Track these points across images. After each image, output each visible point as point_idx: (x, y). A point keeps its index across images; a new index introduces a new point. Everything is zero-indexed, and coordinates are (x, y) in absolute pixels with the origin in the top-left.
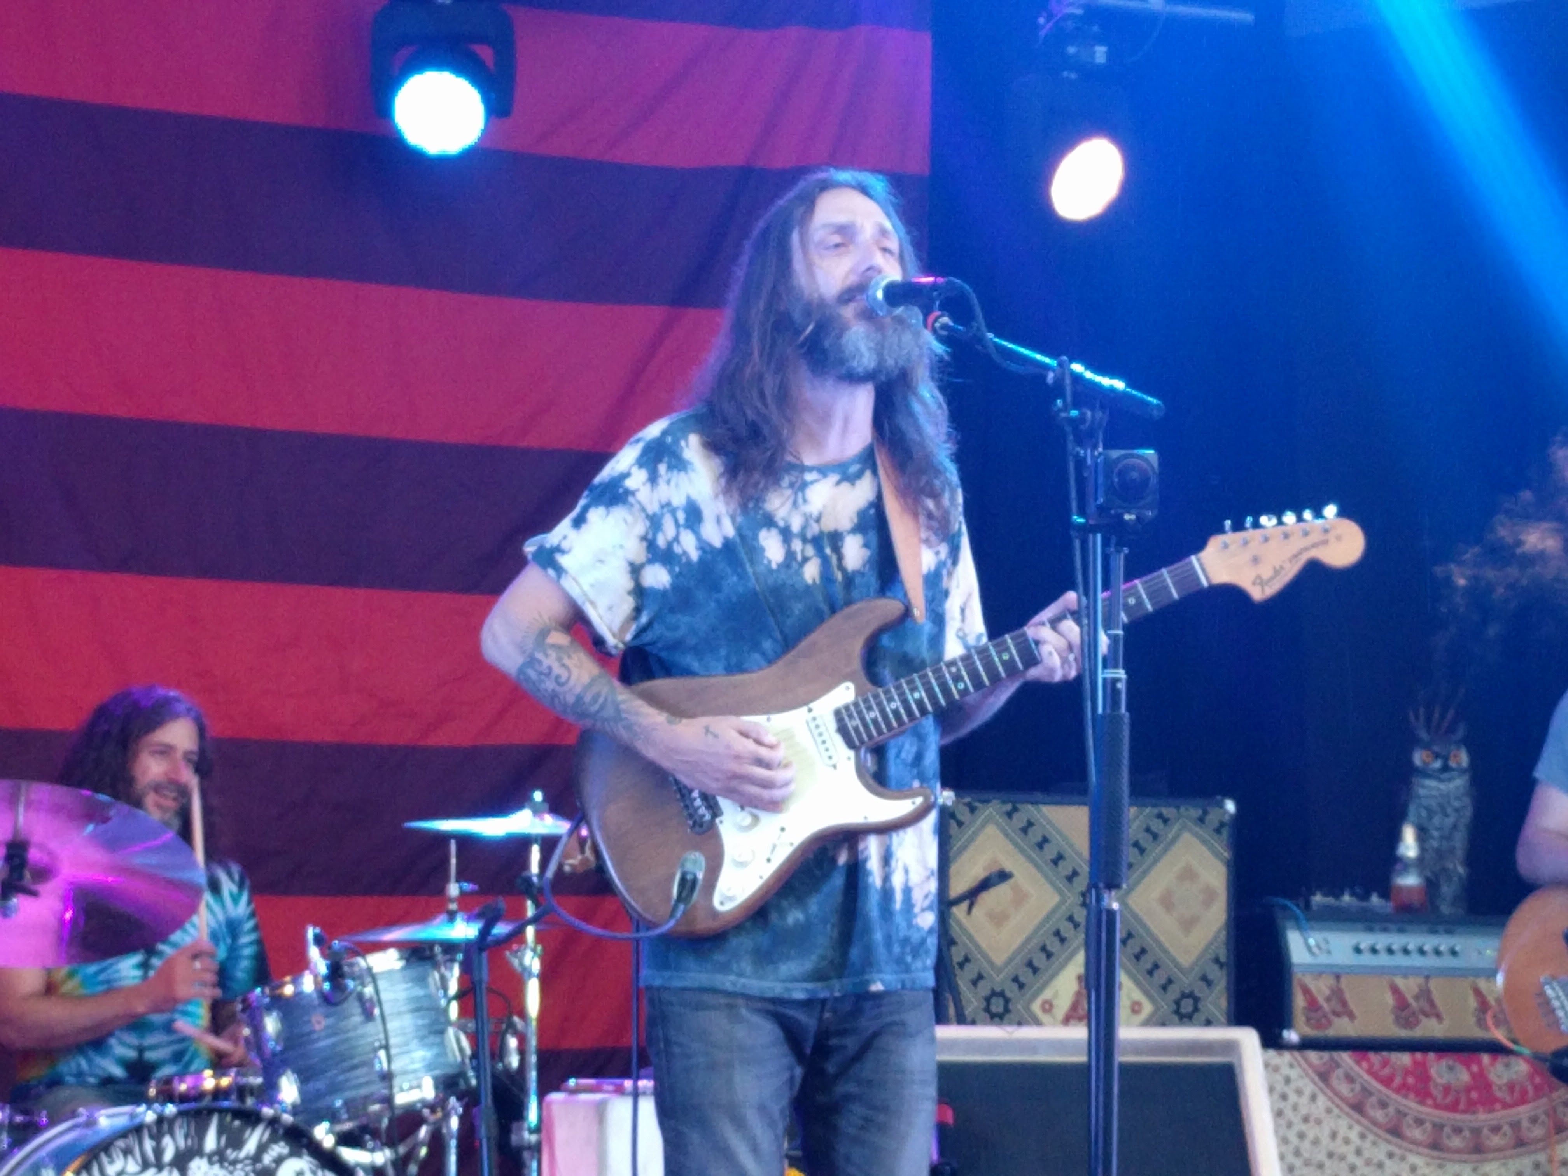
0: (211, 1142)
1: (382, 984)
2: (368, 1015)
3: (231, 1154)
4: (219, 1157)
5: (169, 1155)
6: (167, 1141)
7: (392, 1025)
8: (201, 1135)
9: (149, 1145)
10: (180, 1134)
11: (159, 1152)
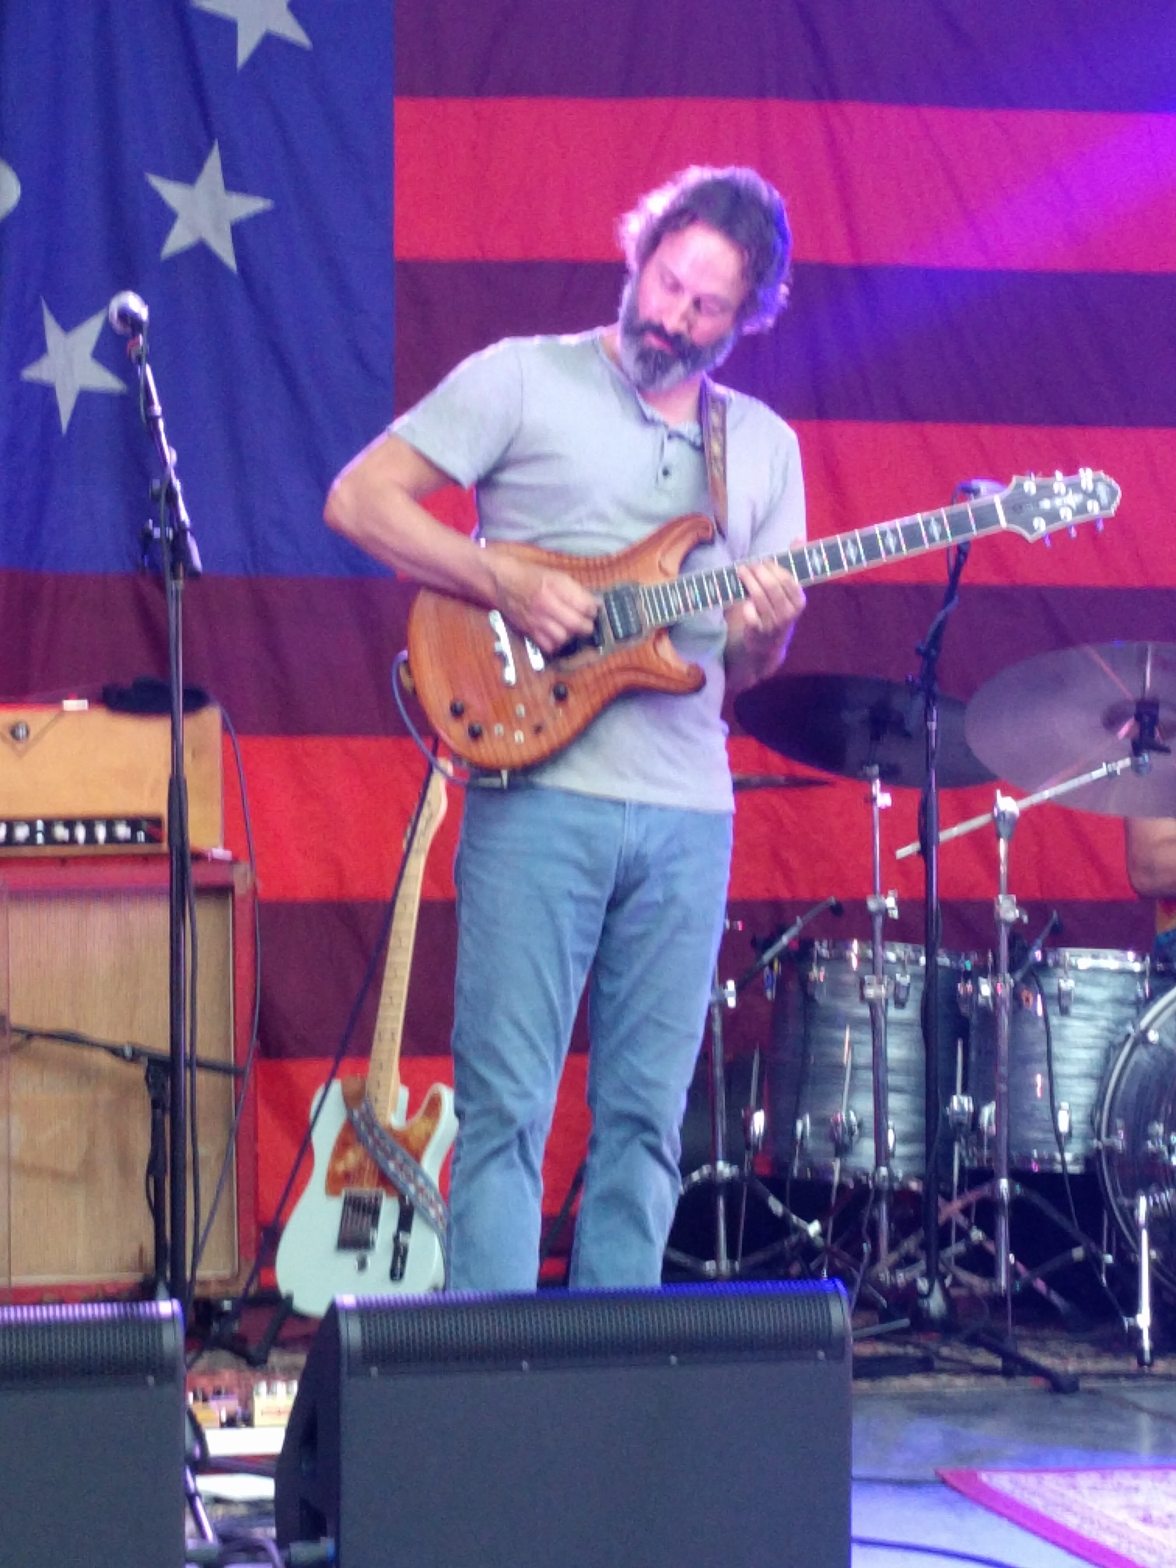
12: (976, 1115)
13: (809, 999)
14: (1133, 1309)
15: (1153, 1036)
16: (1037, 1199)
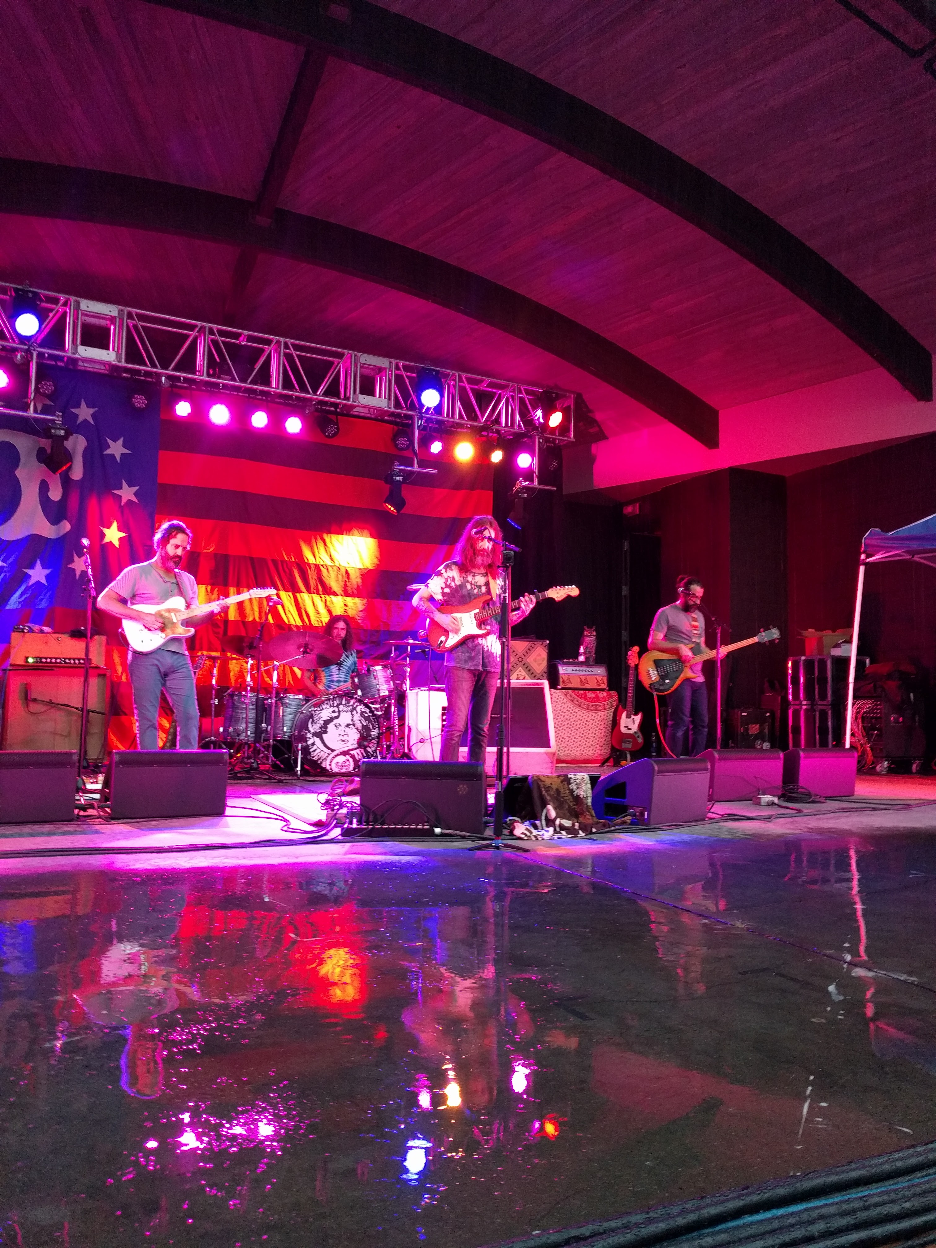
0: (344, 702)
1: (378, 672)
2: (375, 678)
3: (348, 705)
4: (345, 705)
5: (335, 705)
6: (335, 702)
7: (380, 680)
8: (342, 700)
9: (331, 702)
10: (337, 700)
11: (333, 704)
12: (267, 728)
13: (234, 704)
14: (297, 766)
15: (304, 712)
16: (278, 744)
